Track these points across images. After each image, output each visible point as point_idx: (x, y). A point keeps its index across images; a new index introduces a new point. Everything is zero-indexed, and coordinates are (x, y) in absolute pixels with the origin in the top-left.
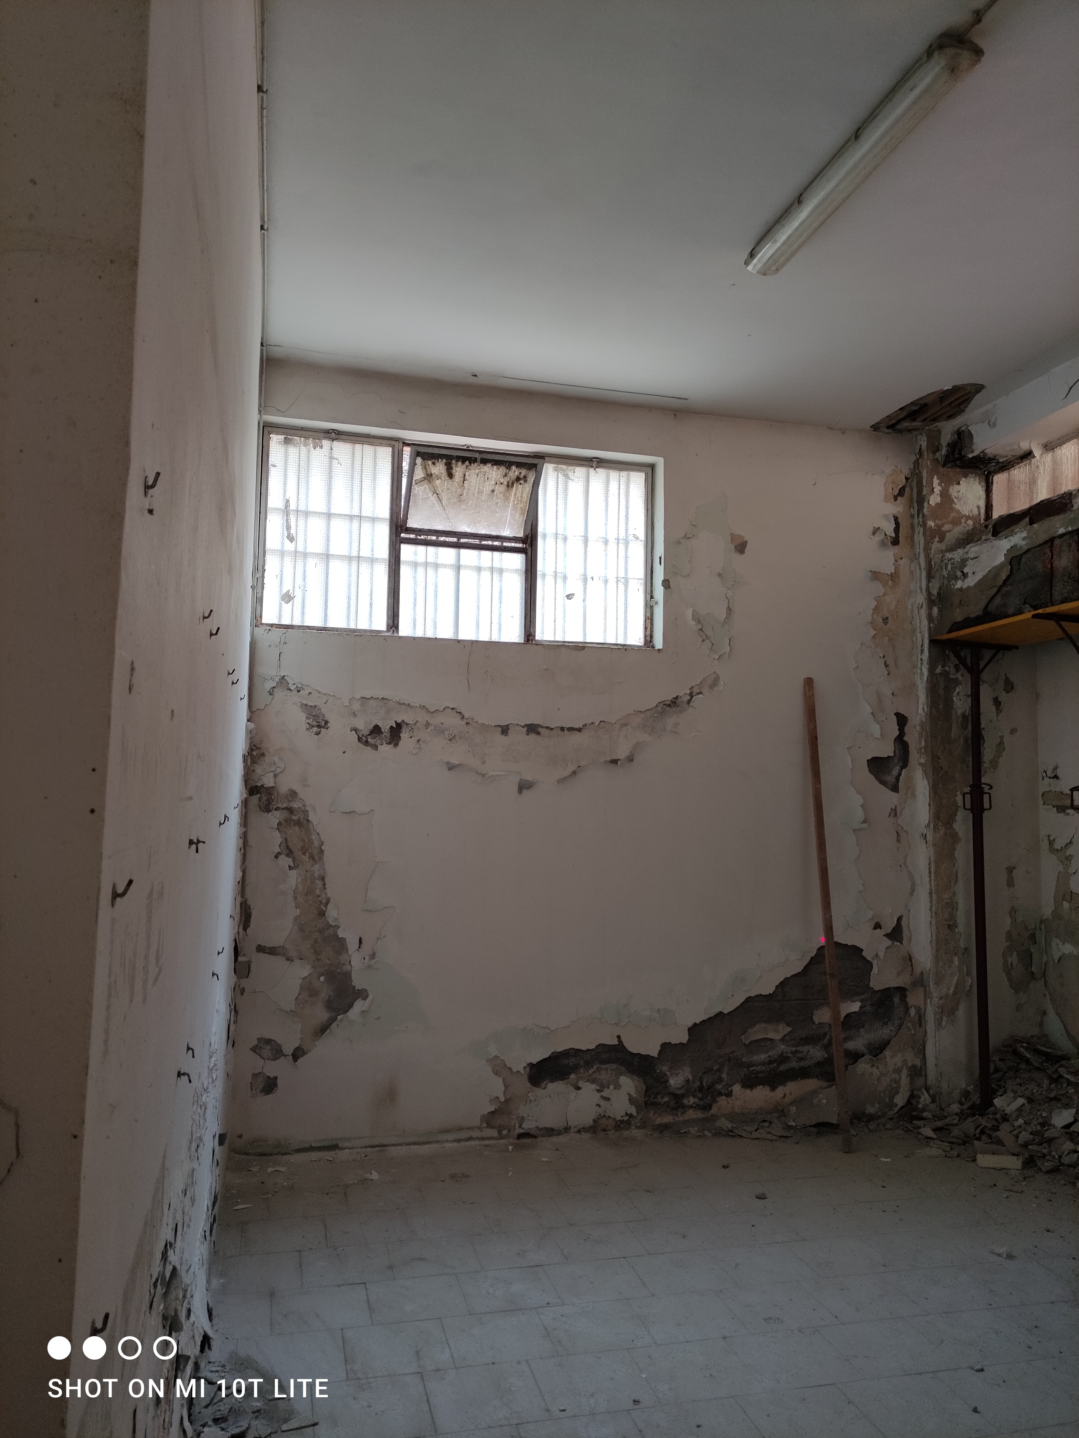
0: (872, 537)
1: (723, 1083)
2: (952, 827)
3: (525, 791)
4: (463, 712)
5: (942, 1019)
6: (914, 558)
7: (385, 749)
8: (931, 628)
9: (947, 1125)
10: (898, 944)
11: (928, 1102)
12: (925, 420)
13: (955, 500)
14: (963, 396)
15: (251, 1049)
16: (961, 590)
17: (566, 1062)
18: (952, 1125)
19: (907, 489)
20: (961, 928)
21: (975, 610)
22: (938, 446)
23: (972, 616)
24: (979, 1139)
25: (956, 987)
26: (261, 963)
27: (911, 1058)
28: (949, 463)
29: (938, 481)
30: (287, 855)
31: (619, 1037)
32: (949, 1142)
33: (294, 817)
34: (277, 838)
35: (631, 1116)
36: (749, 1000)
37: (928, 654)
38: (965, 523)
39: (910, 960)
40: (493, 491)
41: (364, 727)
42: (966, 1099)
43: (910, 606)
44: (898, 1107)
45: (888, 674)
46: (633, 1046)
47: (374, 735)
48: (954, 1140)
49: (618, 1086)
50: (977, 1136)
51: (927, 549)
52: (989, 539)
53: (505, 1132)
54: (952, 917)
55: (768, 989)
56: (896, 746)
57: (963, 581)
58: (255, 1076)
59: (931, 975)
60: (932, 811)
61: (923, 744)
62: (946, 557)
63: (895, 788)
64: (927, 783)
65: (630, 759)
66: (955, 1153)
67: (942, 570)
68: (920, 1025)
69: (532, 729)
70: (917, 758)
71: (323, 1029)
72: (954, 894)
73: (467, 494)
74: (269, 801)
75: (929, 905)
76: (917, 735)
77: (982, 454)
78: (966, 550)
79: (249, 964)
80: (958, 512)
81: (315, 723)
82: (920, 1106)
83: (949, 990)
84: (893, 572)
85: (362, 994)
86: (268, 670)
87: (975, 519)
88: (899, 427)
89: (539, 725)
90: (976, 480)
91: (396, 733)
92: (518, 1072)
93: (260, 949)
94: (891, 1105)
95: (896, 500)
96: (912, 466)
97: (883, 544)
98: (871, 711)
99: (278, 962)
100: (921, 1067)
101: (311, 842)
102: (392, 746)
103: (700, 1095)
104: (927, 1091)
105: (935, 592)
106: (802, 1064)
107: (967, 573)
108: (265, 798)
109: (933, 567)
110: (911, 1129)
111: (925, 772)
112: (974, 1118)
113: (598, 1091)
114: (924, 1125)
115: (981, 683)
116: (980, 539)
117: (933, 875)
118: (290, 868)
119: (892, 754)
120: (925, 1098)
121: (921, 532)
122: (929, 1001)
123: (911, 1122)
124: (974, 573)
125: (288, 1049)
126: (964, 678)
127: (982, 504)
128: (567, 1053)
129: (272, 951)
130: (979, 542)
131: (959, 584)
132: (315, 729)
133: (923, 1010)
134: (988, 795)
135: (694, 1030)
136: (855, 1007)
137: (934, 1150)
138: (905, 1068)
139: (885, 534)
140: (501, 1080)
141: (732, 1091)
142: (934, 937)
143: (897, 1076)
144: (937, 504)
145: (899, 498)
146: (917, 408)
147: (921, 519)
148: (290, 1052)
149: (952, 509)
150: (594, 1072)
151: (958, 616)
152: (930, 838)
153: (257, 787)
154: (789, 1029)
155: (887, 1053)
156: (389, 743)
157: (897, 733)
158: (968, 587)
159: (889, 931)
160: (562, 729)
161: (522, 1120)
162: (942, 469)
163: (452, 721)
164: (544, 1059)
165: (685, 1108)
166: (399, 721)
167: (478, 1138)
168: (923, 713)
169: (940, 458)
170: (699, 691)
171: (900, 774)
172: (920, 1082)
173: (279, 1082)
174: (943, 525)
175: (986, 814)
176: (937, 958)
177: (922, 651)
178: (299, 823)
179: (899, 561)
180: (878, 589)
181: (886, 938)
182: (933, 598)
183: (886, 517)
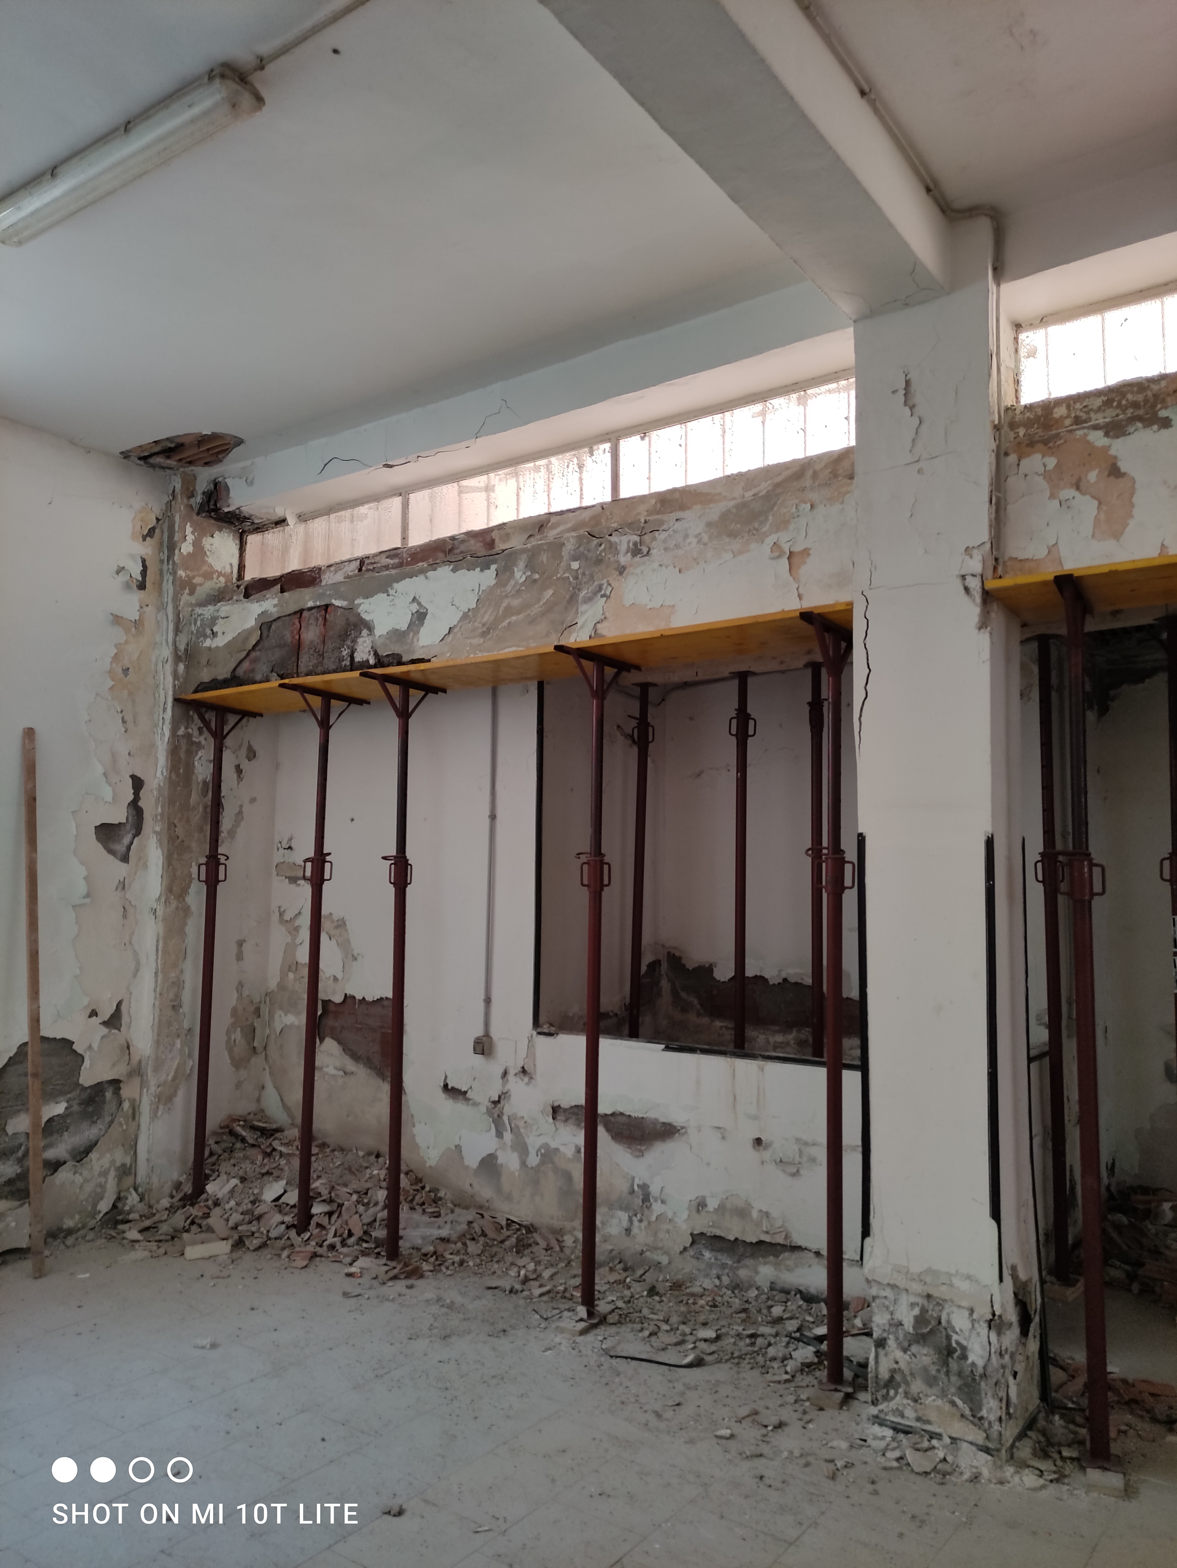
0: (116, 576)
2: (184, 900)
5: (158, 1108)
6: (161, 607)
8: (175, 685)
9: (155, 1223)
10: (116, 1031)
11: (135, 1202)
12: (180, 460)
13: (208, 553)
14: (221, 445)
16: (209, 649)
18: (161, 1221)
19: (157, 531)
20: (186, 1008)
21: (223, 672)
22: (192, 492)
23: (220, 677)
24: (188, 1231)
25: (176, 1072)
27: (120, 1157)
28: (203, 512)
29: (191, 530)
32: (156, 1241)
37: (170, 714)
38: (217, 579)
39: (128, 1048)
42: (177, 1192)
43: (154, 660)
44: (101, 1215)
45: (126, 731)
48: (162, 1238)
50: (187, 1227)
51: (176, 599)
52: (240, 601)
54: (178, 996)
56: (130, 811)
57: (212, 640)
59: (150, 1063)
60: (164, 883)
61: (160, 810)
62: (196, 612)
63: (125, 859)
64: (161, 854)
66: (162, 1251)
67: (191, 624)
68: (134, 1118)
70: (152, 825)
72: (182, 972)
75: (153, 986)
76: (153, 801)
77: (237, 511)
78: (217, 607)
80: (210, 566)
82: (127, 1208)
83: (168, 1076)
84: (137, 619)
87: (228, 577)
88: (152, 460)
90: (232, 534)
94: (94, 1213)
95: (144, 539)
96: (164, 507)
97: (127, 586)
98: (103, 771)
100: (131, 1166)
104: (136, 1189)
105: (182, 647)
107: (217, 632)
109: (181, 620)
110: (114, 1234)
111: (160, 841)
112: (185, 1209)
114: (130, 1228)
115: (224, 749)
116: (232, 598)
117: (160, 952)
119: (124, 821)
120: (133, 1198)
121: (171, 581)
122: (145, 1090)
123: (115, 1228)
124: (223, 633)
126: (208, 743)
127: (235, 562)
130: (230, 602)
131: (208, 643)
133: (138, 1102)
134: (224, 866)
136: (59, 1109)
137: (140, 1253)
138: (112, 1169)
139: (131, 576)
142: (157, 1020)
143: (103, 1180)
144: (189, 554)
145: (148, 538)
146: (173, 445)
147: (171, 567)
149: (204, 562)
151: (206, 676)
152: (160, 913)
155: (93, 1155)
157: (131, 797)
158: (217, 647)
159: (106, 1018)
162: (195, 517)
168: (161, 777)
169: (194, 505)
171: (132, 843)
172: (129, 1181)
174: (194, 577)
175: (220, 887)
176: (158, 1043)
177: (165, 710)
179: (145, 609)
180: (119, 635)
181: (102, 1027)
182: (180, 654)
183: (132, 557)
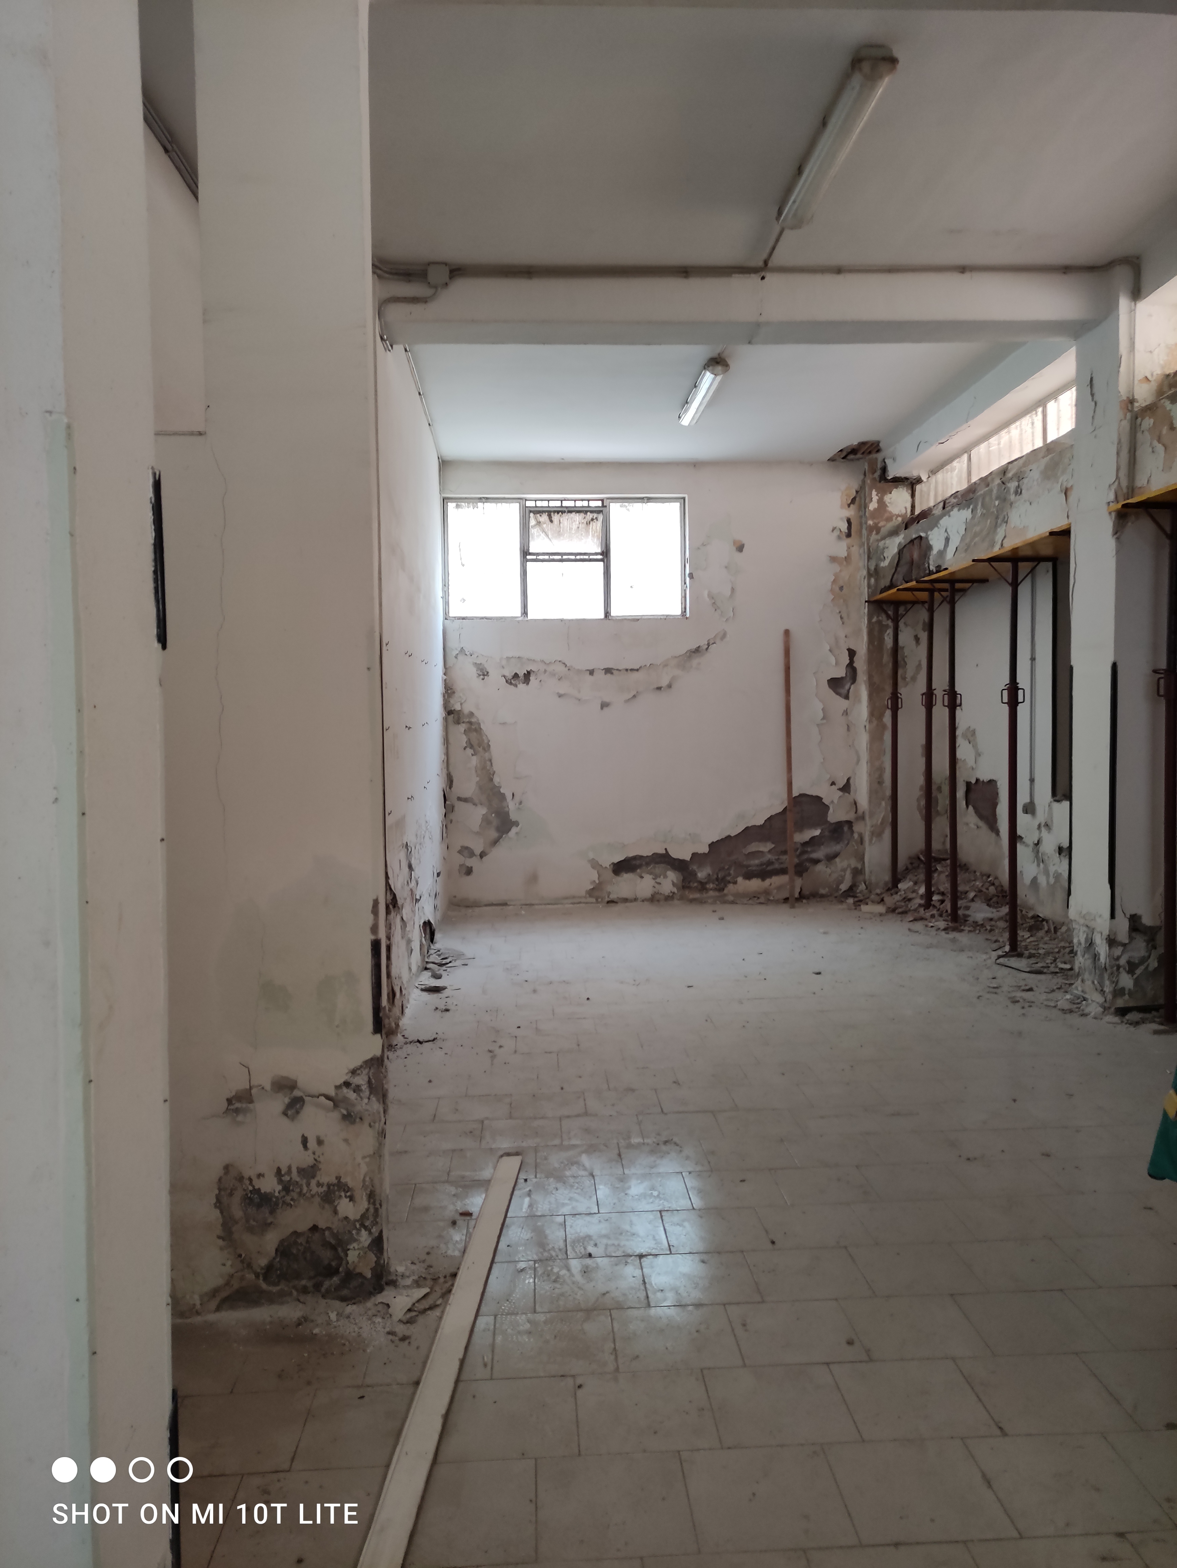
0: (832, 533)
1: (731, 876)
2: (882, 720)
3: (605, 709)
4: (566, 663)
5: (873, 839)
6: (860, 546)
7: (522, 686)
8: (869, 592)
10: (847, 794)
12: (863, 453)
13: (888, 505)
15: (458, 852)
16: (882, 567)
17: (634, 862)
19: (857, 499)
21: (888, 581)
22: (875, 469)
23: (887, 584)
25: (882, 819)
26: (460, 807)
27: (854, 863)
28: (880, 482)
29: (876, 493)
30: (471, 748)
31: (666, 849)
33: (473, 727)
34: (464, 739)
35: (674, 893)
36: (747, 828)
37: (867, 610)
38: (896, 519)
39: (855, 804)
40: (578, 528)
41: (509, 675)
42: (884, 885)
43: (856, 579)
44: (842, 890)
45: (843, 623)
46: (676, 854)
47: (515, 679)
49: (665, 877)
51: (868, 539)
53: (600, 900)
54: (881, 776)
55: (760, 821)
56: (848, 670)
57: (883, 562)
58: (461, 866)
59: (867, 813)
60: (870, 710)
61: (866, 667)
62: (877, 546)
63: (847, 697)
64: (867, 693)
65: (670, 686)
67: (875, 553)
68: (861, 843)
69: (608, 671)
70: (862, 677)
71: (495, 842)
72: (882, 762)
73: (563, 531)
74: (459, 718)
75: (867, 770)
76: (861, 662)
78: (887, 541)
79: (453, 807)
80: (890, 513)
81: (481, 673)
82: (859, 891)
83: (877, 821)
84: (846, 556)
85: (516, 824)
86: (454, 644)
87: (903, 516)
88: (846, 459)
89: (612, 668)
90: (904, 489)
91: (528, 675)
92: (606, 867)
93: (459, 799)
94: (838, 889)
95: (849, 507)
96: (861, 483)
97: (839, 538)
98: (830, 649)
99: (468, 806)
100: (860, 868)
101: (483, 740)
102: (525, 684)
103: (717, 883)
104: (863, 881)
105: (872, 568)
106: (782, 866)
107: (884, 557)
108: (456, 717)
109: (871, 552)
111: (866, 686)
113: (654, 879)
117: (870, 751)
118: (472, 755)
119: (844, 676)
120: (862, 887)
121: (865, 528)
122: (866, 828)
124: (887, 557)
125: (478, 852)
126: (890, 625)
127: (909, 505)
128: (635, 858)
129: (465, 800)
132: (482, 677)
133: (862, 834)
135: (712, 845)
136: (817, 832)
138: (849, 869)
139: (841, 531)
140: (596, 872)
141: (737, 881)
142: (870, 789)
143: (843, 873)
144: (875, 509)
145: (851, 505)
146: (849, 451)
147: (865, 520)
148: (479, 854)
149: (886, 511)
150: (651, 869)
151: (881, 584)
152: (868, 728)
153: (451, 710)
154: (773, 846)
155: (837, 860)
156: (524, 683)
157: (848, 661)
158: (885, 566)
159: (841, 786)
160: (627, 670)
161: (609, 893)
162: (876, 487)
163: (560, 669)
164: (621, 861)
165: (707, 890)
166: (529, 670)
167: (584, 903)
168: (865, 647)
169: (875, 480)
170: (713, 642)
171: (850, 688)
172: (859, 877)
173: (473, 869)
174: (879, 523)
176: (870, 802)
177: (864, 608)
178: (476, 730)
179: (851, 548)
180: (836, 568)
181: (839, 791)
182: (871, 572)
183: (842, 519)
